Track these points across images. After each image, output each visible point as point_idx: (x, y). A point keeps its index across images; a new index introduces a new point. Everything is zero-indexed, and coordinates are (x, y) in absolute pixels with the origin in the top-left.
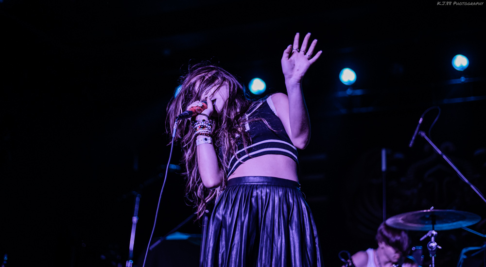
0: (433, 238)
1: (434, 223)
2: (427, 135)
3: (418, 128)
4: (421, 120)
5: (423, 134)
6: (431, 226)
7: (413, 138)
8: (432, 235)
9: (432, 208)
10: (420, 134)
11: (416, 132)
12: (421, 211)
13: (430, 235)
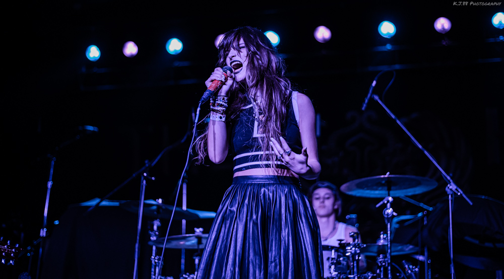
0: (389, 205)
1: (389, 190)
2: (380, 99)
3: (371, 91)
4: (374, 83)
5: (376, 98)
6: (387, 192)
7: (366, 101)
8: (388, 201)
9: (388, 173)
10: (374, 97)
11: (369, 95)
12: (378, 177)
13: (386, 202)
